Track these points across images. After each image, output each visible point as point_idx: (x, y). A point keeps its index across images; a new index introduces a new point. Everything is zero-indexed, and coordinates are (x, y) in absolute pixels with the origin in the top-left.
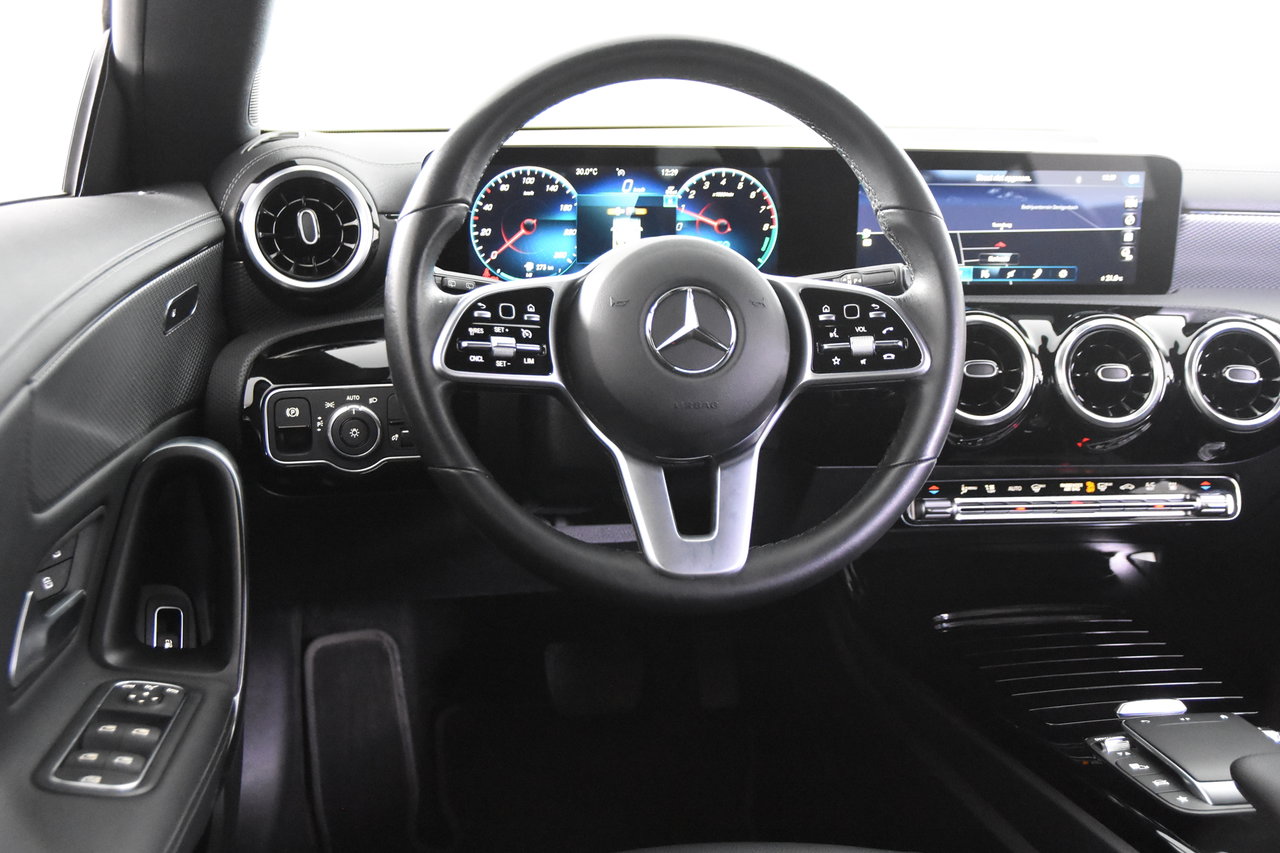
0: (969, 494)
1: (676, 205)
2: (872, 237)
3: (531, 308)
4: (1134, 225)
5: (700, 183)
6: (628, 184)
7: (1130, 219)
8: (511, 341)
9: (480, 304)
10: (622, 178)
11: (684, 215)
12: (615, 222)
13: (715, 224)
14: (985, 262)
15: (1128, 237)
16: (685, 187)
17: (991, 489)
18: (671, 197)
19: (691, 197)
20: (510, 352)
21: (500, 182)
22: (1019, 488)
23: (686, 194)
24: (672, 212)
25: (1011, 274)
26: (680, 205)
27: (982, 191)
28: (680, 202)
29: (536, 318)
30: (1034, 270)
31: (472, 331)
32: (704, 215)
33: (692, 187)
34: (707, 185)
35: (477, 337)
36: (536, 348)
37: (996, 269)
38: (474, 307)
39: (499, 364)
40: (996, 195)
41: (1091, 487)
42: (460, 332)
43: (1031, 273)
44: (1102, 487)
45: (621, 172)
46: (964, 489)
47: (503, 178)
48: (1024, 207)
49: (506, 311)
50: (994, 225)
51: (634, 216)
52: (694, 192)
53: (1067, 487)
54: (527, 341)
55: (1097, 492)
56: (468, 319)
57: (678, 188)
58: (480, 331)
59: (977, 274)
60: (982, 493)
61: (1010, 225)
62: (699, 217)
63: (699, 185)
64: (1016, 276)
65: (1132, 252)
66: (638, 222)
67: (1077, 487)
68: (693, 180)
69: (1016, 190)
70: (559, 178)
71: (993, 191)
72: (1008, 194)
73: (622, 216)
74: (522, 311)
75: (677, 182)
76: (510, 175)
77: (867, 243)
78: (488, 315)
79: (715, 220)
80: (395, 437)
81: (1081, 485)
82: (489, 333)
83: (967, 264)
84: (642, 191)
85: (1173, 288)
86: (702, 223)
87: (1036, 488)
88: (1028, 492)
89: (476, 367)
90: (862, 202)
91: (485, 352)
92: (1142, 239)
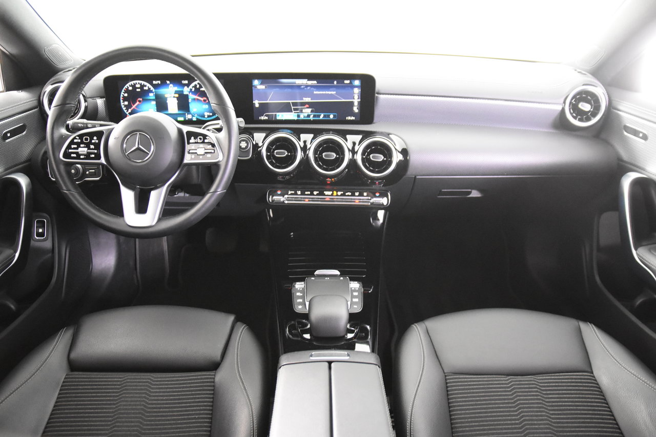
0: (291, 194)
1: (188, 93)
2: (258, 103)
3: (95, 138)
4: (358, 99)
5: (196, 85)
6: (171, 86)
7: (356, 97)
8: (86, 149)
9: (77, 137)
10: (169, 84)
11: (191, 96)
12: (168, 99)
13: (202, 99)
14: (301, 112)
15: (356, 104)
16: (191, 87)
17: (299, 192)
18: (186, 90)
20: (85, 153)
21: (129, 86)
22: (309, 193)
23: (191, 90)
24: (187, 96)
25: (312, 116)
26: (189, 93)
27: (299, 87)
29: (97, 141)
30: (321, 115)
31: (73, 146)
32: (198, 96)
33: (193, 87)
34: (198, 86)
35: (74, 148)
36: (96, 151)
37: (306, 115)
38: (75, 138)
39: (82, 157)
40: (304, 88)
41: (335, 193)
42: (69, 147)
43: (319, 116)
44: (339, 193)
45: (168, 82)
46: (290, 193)
48: (315, 92)
49: (86, 139)
50: (304, 99)
51: (174, 97)
52: (194, 89)
53: (326, 193)
54: (92, 149)
55: (337, 195)
56: (72, 142)
57: (188, 87)
58: (75, 146)
59: (298, 116)
60: (296, 194)
61: (310, 99)
62: (196, 97)
64: (313, 117)
65: (358, 108)
66: (176, 99)
67: (330, 193)
68: (193, 85)
69: (312, 86)
70: (148, 85)
71: (302, 87)
72: (309, 88)
73: (171, 97)
74: (92, 139)
75: (188, 85)
76: (131, 84)
77: (257, 105)
78: (79, 141)
79: (202, 98)
80: (87, 173)
81: (331, 192)
82: (79, 147)
83: (295, 113)
84: (176, 89)
85: (375, 121)
86: (198, 99)
87: (315, 193)
88: (312, 194)
89: (74, 158)
90: (254, 91)
91: (77, 153)
92: (361, 104)
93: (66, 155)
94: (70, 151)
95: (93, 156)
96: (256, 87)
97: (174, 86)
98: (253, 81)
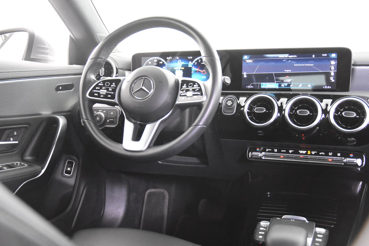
0: (269, 152)
1: (191, 66)
2: (246, 74)
3: (114, 84)
4: (334, 70)
5: (198, 60)
6: (179, 61)
7: (333, 68)
8: (106, 91)
10: (178, 60)
11: (194, 69)
12: (176, 71)
13: (202, 71)
14: (282, 81)
15: (332, 74)
16: (194, 61)
17: (276, 150)
18: (190, 64)
20: (105, 93)
21: (149, 61)
22: (285, 151)
23: (194, 63)
24: (191, 68)
25: (291, 86)
26: (192, 66)
27: (281, 60)
28: (193, 66)
29: (115, 86)
30: (300, 84)
31: (97, 88)
32: (199, 69)
33: (196, 62)
34: (200, 61)
35: (98, 90)
36: (112, 93)
37: (286, 84)
38: (100, 83)
39: (101, 96)
40: (285, 61)
41: (309, 152)
42: (94, 88)
43: (298, 85)
44: (313, 153)
45: (178, 58)
46: (267, 150)
47: (150, 60)
48: (295, 65)
49: (107, 84)
50: (285, 71)
51: (181, 69)
53: (301, 152)
54: (110, 91)
55: (311, 154)
56: (97, 85)
57: (192, 62)
58: (99, 88)
59: (280, 85)
60: (273, 151)
61: (290, 71)
62: (197, 70)
64: (293, 86)
65: (334, 79)
66: (182, 71)
67: (304, 152)
68: (196, 60)
69: (292, 60)
70: (163, 60)
71: (284, 60)
72: (289, 61)
73: (178, 69)
74: (111, 84)
75: (192, 60)
76: (151, 60)
77: (245, 76)
78: (102, 85)
79: (202, 70)
80: (108, 121)
81: (306, 152)
82: (101, 88)
83: (276, 83)
84: (183, 63)
87: (290, 151)
88: (288, 152)
89: (96, 96)
90: (243, 65)
91: (99, 93)
92: (337, 75)
93: (91, 94)
94: (94, 91)
95: (110, 96)
96: (245, 61)
97: (181, 61)
98: (243, 56)
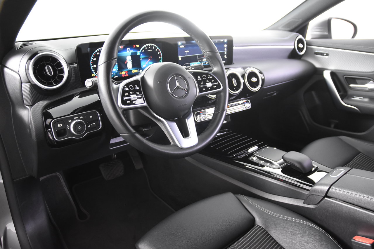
2: (181, 58)
3: (136, 86)
5: (145, 48)
6: (128, 49)
7: (226, 49)
8: (135, 95)
9: (125, 87)
11: (142, 57)
14: (202, 61)
15: (226, 53)
16: (141, 49)
18: (138, 53)
19: (143, 51)
21: (97, 52)
23: (142, 51)
25: (207, 63)
26: (141, 54)
28: (141, 53)
29: (138, 88)
31: (125, 94)
33: (143, 49)
34: (146, 48)
35: (127, 96)
36: (141, 96)
37: (204, 62)
39: (133, 102)
42: (123, 95)
49: (132, 87)
52: (143, 50)
54: (138, 95)
58: (127, 94)
59: (201, 64)
62: (145, 56)
63: (144, 49)
64: (208, 63)
65: (226, 56)
68: (143, 47)
75: (139, 48)
76: (99, 50)
77: (180, 59)
78: (128, 89)
80: (89, 126)
82: (130, 94)
83: (199, 62)
84: (132, 51)
85: (234, 62)
86: (146, 58)
89: (129, 104)
90: (178, 50)
91: (130, 100)
94: (125, 98)
96: (179, 47)
97: (131, 49)
98: (178, 42)
